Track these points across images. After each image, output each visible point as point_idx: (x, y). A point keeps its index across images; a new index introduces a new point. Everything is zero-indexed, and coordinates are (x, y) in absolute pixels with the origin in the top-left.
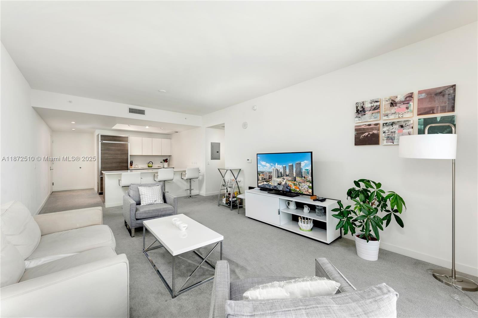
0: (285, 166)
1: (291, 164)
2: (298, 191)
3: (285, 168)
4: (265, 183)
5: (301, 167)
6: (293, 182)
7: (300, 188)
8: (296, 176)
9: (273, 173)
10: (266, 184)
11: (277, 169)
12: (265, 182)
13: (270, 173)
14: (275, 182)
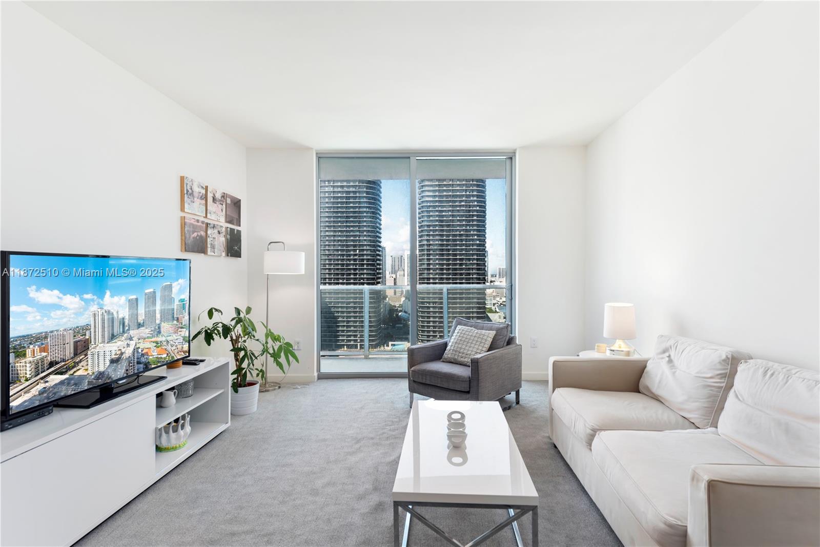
0: (134, 297)
1: (151, 290)
2: (165, 358)
5: (173, 296)
6: (153, 339)
7: (169, 348)
8: (161, 321)
9: (92, 330)
10: (62, 383)
11: (108, 312)
12: (52, 377)
14: (101, 358)
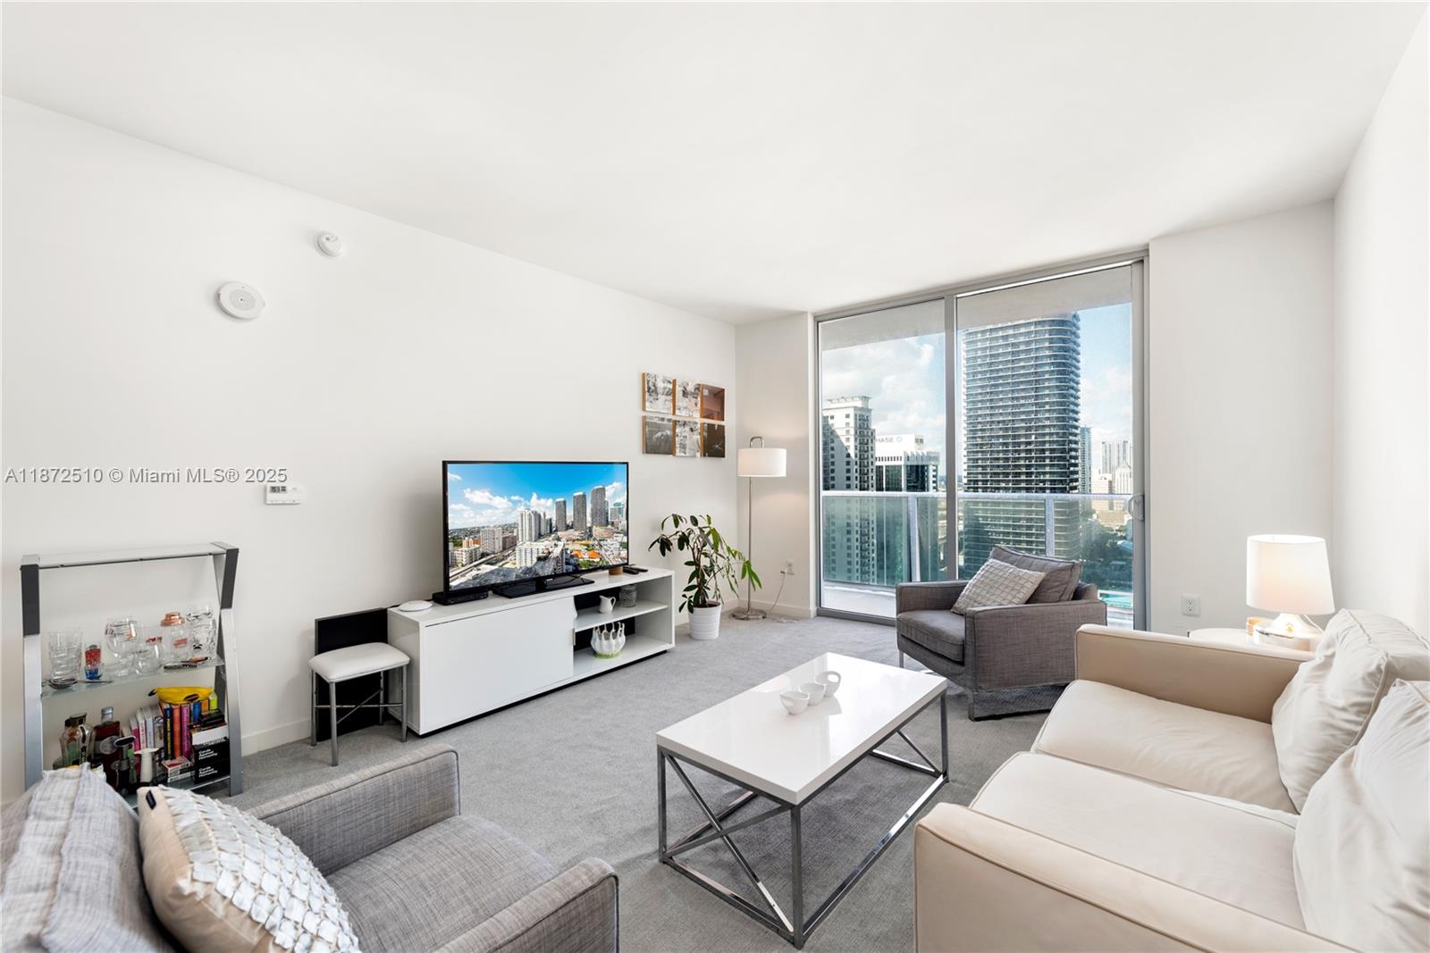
0: (562, 499)
1: (581, 493)
2: (598, 562)
3: (561, 508)
4: (486, 568)
5: (606, 499)
6: (583, 542)
7: (603, 552)
9: (520, 529)
10: (492, 572)
12: (483, 566)
13: (508, 528)
14: (529, 555)
